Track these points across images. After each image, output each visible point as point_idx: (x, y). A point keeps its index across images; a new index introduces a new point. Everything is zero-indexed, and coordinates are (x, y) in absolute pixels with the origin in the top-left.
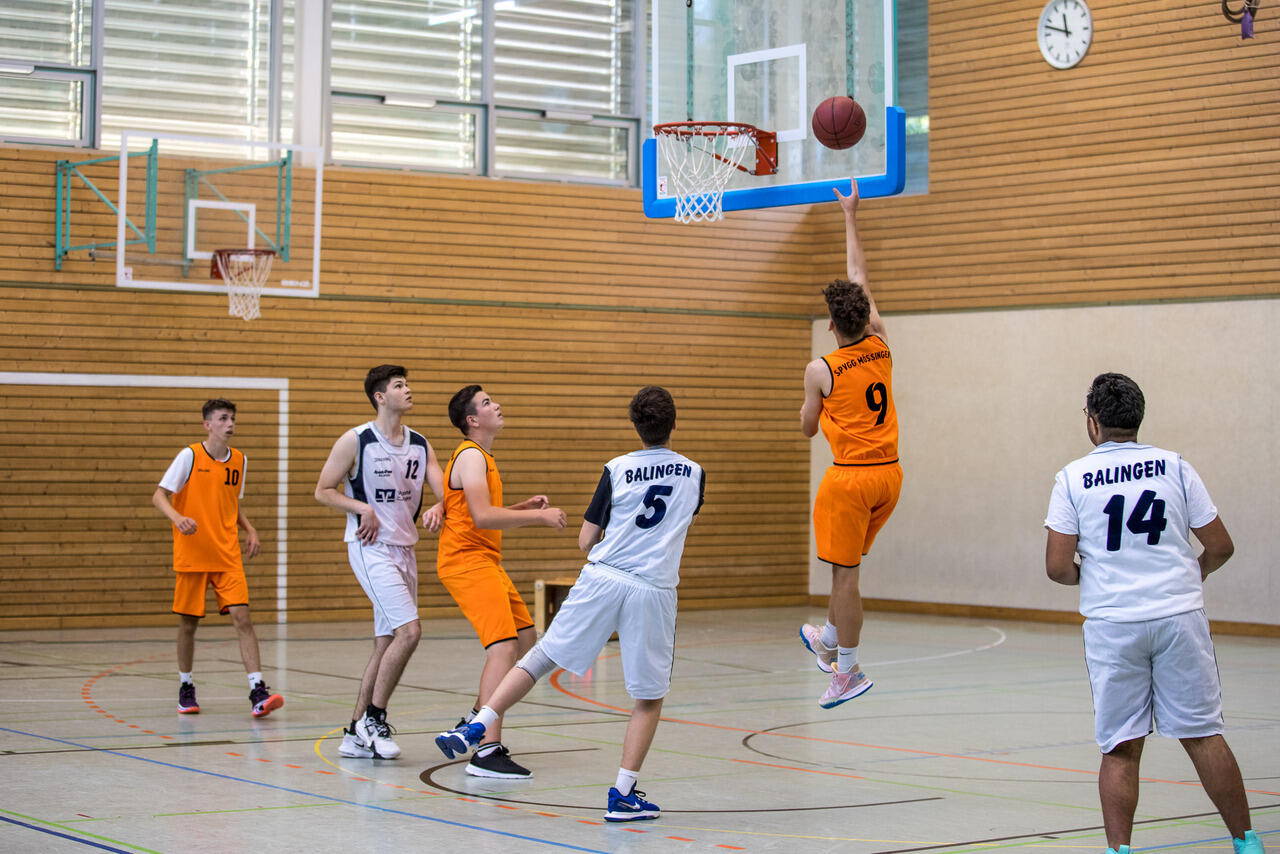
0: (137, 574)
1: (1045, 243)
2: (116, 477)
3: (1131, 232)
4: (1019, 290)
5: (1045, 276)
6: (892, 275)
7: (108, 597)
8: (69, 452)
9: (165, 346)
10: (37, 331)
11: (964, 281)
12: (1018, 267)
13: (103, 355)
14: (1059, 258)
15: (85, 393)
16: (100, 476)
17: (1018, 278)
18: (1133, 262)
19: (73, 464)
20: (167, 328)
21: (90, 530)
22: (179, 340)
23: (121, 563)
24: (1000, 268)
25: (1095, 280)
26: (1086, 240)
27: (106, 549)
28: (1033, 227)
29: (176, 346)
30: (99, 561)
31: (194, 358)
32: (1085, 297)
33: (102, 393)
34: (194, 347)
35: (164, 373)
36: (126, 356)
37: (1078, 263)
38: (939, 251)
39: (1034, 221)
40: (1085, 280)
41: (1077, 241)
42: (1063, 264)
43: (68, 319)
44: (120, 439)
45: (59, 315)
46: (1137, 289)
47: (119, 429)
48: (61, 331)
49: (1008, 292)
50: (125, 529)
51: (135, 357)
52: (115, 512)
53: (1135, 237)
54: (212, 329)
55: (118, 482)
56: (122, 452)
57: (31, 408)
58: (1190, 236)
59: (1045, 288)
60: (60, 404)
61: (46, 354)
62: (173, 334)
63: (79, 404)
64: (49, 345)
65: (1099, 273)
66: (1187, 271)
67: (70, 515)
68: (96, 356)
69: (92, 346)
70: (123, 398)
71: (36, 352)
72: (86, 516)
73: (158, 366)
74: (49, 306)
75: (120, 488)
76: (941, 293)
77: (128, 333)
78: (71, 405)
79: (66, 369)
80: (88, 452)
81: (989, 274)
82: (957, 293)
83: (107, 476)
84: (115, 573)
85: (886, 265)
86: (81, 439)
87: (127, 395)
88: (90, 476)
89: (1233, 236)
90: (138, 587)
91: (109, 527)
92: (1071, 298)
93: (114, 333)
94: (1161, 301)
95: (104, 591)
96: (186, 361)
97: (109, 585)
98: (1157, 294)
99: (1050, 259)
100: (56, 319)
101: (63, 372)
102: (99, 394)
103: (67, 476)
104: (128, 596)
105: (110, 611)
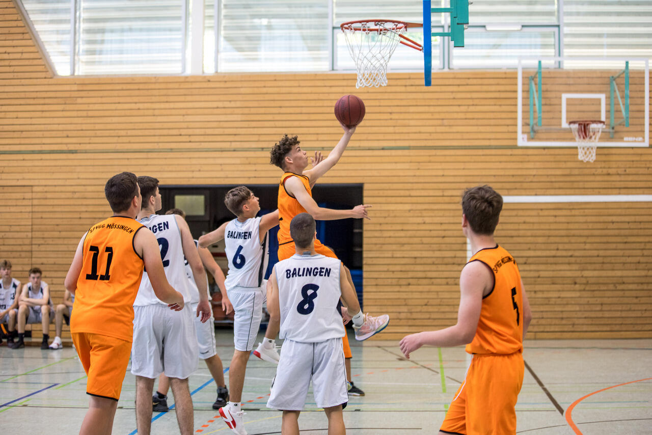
0: (583, 309)
2: (570, 253)
7: (564, 322)
8: (540, 240)
9: (598, 178)
10: (519, 172)
13: (561, 185)
15: (550, 206)
16: (559, 253)
19: (543, 247)
20: (601, 168)
21: (553, 284)
22: (609, 174)
23: (573, 302)
27: (563, 295)
29: (606, 178)
30: (559, 301)
31: (618, 185)
33: (560, 206)
34: (617, 178)
35: (599, 194)
36: (575, 185)
43: (538, 165)
44: (573, 232)
45: (533, 163)
47: (571, 226)
48: (534, 172)
50: (575, 283)
51: (581, 185)
52: (569, 274)
54: (630, 168)
55: (571, 256)
56: (573, 240)
57: (517, 216)
60: (534, 213)
61: (525, 185)
62: (605, 171)
63: (546, 213)
64: (527, 180)
67: (541, 276)
68: (557, 185)
69: (553, 179)
70: (573, 209)
71: (519, 184)
72: (551, 276)
73: (595, 190)
74: (527, 158)
75: (573, 260)
77: (576, 172)
78: (541, 213)
79: (538, 193)
80: (552, 240)
83: (564, 253)
84: (569, 308)
86: (547, 233)
87: (575, 207)
88: (553, 253)
90: (584, 316)
91: (565, 282)
93: (567, 172)
95: (562, 318)
96: (613, 186)
97: (565, 315)
100: (530, 165)
101: (536, 195)
102: (558, 207)
103: (539, 253)
104: (577, 321)
105: (566, 329)
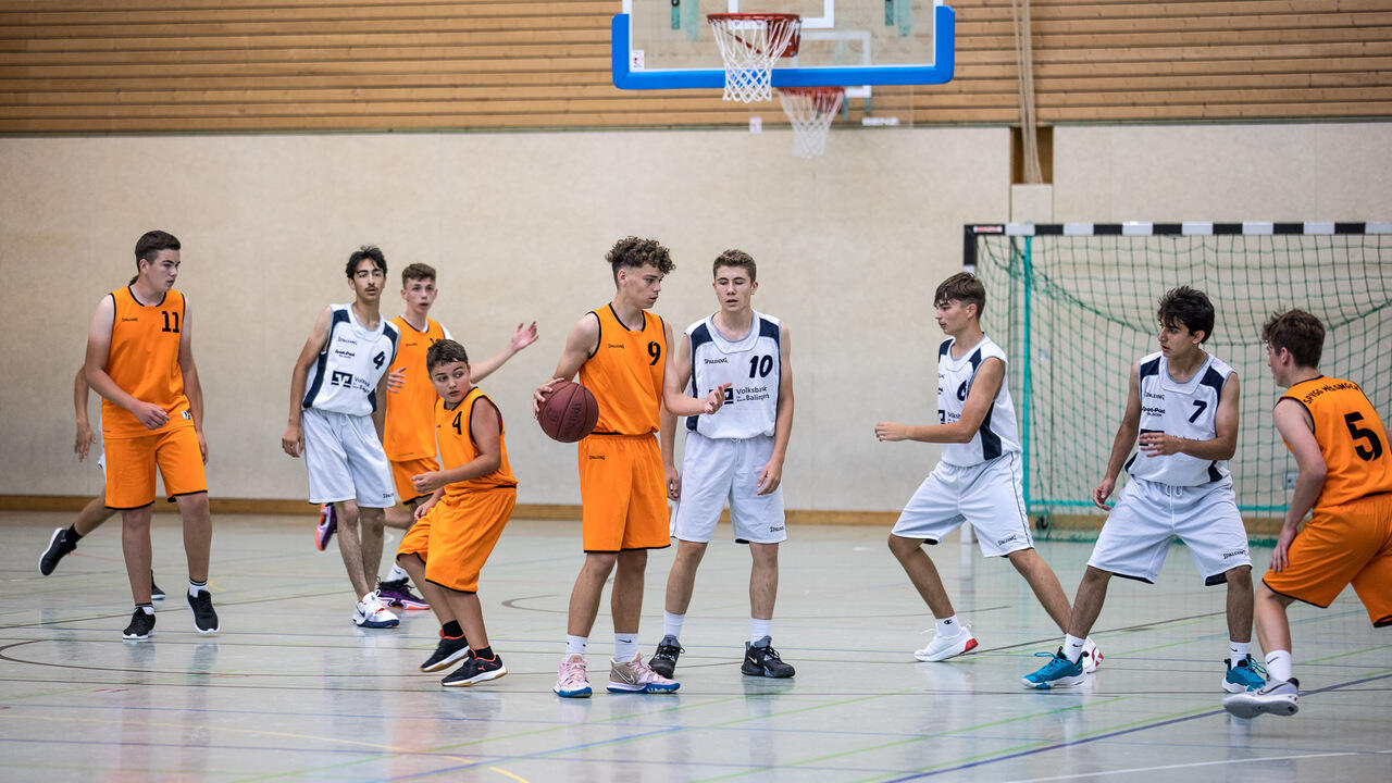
1: (292, 53)
3: (423, 46)
4: (251, 110)
5: (291, 95)
6: (47, 84)
11: (165, 96)
12: (250, 82)
14: (313, 73)
17: (250, 95)
18: (424, 82)
24: (222, 82)
25: (368, 101)
26: (355, 53)
28: (274, 34)
32: (352, 121)
37: (343, 80)
38: (123, 57)
39: (276, 27)
40: (354, 101)
41: (342, 53)
42: (321, 81)
46: (429, 114)
49: (235, 113)
53: (428, 52)
58: (509, 54)
59: (291, 109)
65: (375, 93)
66: (505, 95)
76: (127, 111)
81: (205, 90)
82: (154, 111)
85: (34, 71)
89: (570, 56)
92: (330, 122)
94: (467, 129)
98: (461, 121)
99: (300, 74)
